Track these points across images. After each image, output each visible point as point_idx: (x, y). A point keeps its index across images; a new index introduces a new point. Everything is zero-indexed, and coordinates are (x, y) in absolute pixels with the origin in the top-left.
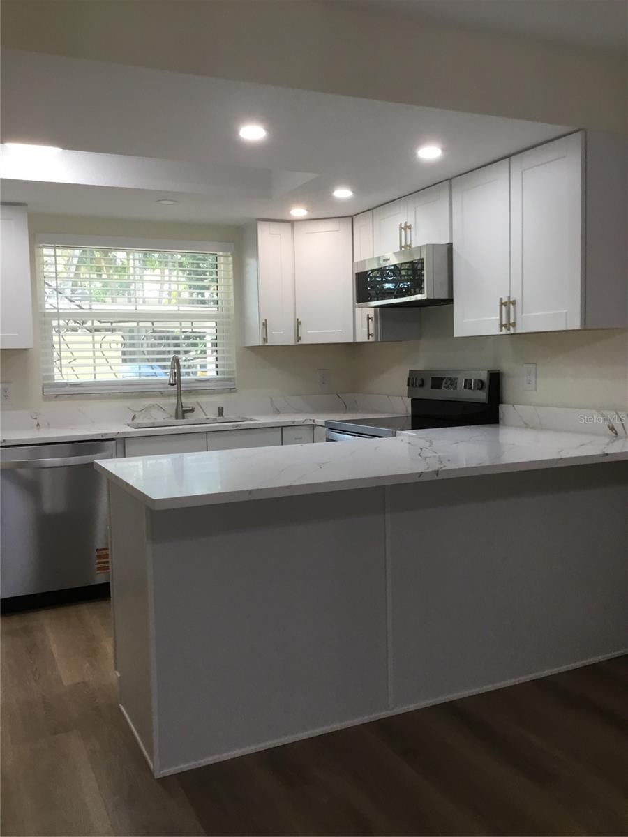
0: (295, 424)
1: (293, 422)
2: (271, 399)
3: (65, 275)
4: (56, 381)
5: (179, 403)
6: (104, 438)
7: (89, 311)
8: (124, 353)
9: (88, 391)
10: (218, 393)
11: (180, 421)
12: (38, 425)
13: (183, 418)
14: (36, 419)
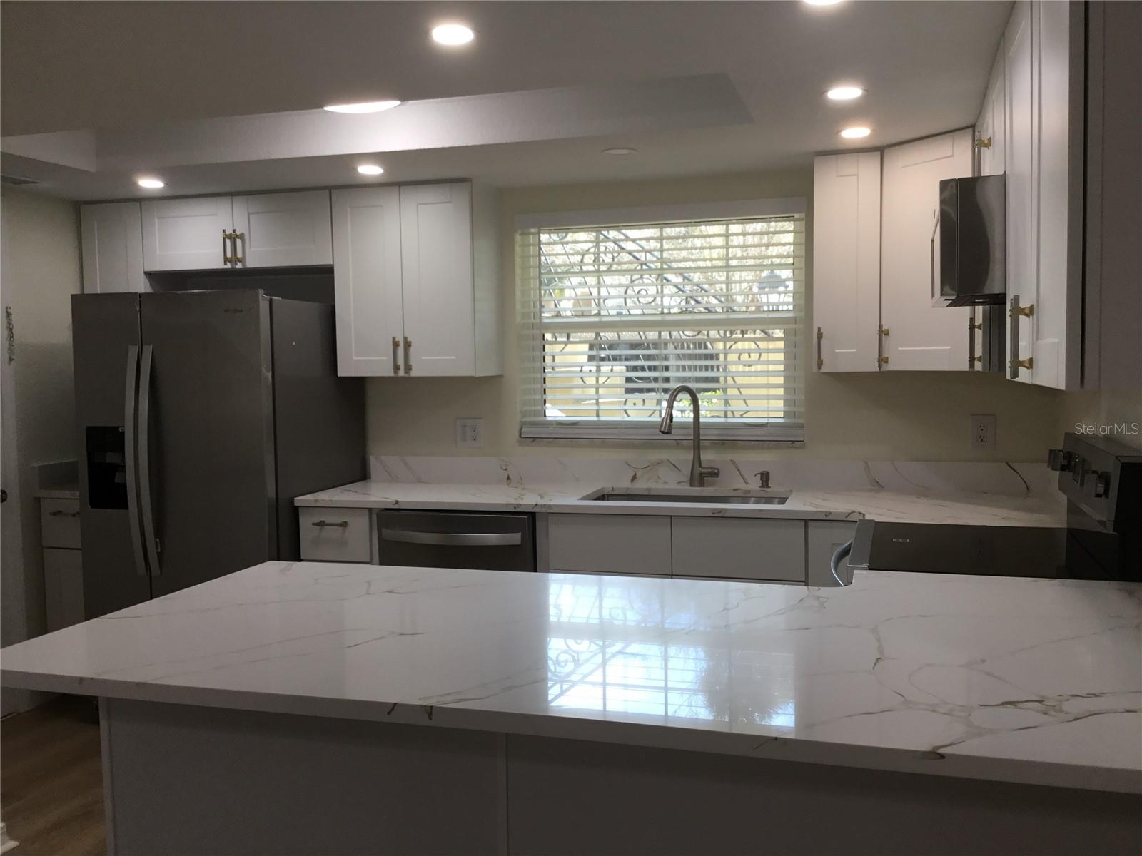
0: (829, 518)
1: (829, 514)
2: (866, 463)
3: (591, 268)
4: (549, 419)
5: (697, 460)
6: (517, 510)
7: (596, 319)
8: (629, 380)
9: (589, 434)
10: (769, 448)
11: (696, 491)
12: (509, 478)
13: (702, 484)
14: (506, 470)
